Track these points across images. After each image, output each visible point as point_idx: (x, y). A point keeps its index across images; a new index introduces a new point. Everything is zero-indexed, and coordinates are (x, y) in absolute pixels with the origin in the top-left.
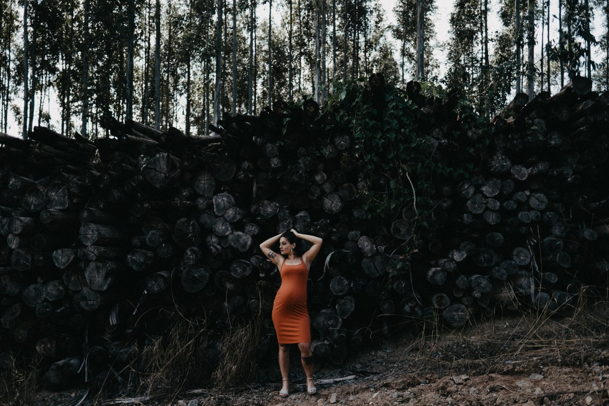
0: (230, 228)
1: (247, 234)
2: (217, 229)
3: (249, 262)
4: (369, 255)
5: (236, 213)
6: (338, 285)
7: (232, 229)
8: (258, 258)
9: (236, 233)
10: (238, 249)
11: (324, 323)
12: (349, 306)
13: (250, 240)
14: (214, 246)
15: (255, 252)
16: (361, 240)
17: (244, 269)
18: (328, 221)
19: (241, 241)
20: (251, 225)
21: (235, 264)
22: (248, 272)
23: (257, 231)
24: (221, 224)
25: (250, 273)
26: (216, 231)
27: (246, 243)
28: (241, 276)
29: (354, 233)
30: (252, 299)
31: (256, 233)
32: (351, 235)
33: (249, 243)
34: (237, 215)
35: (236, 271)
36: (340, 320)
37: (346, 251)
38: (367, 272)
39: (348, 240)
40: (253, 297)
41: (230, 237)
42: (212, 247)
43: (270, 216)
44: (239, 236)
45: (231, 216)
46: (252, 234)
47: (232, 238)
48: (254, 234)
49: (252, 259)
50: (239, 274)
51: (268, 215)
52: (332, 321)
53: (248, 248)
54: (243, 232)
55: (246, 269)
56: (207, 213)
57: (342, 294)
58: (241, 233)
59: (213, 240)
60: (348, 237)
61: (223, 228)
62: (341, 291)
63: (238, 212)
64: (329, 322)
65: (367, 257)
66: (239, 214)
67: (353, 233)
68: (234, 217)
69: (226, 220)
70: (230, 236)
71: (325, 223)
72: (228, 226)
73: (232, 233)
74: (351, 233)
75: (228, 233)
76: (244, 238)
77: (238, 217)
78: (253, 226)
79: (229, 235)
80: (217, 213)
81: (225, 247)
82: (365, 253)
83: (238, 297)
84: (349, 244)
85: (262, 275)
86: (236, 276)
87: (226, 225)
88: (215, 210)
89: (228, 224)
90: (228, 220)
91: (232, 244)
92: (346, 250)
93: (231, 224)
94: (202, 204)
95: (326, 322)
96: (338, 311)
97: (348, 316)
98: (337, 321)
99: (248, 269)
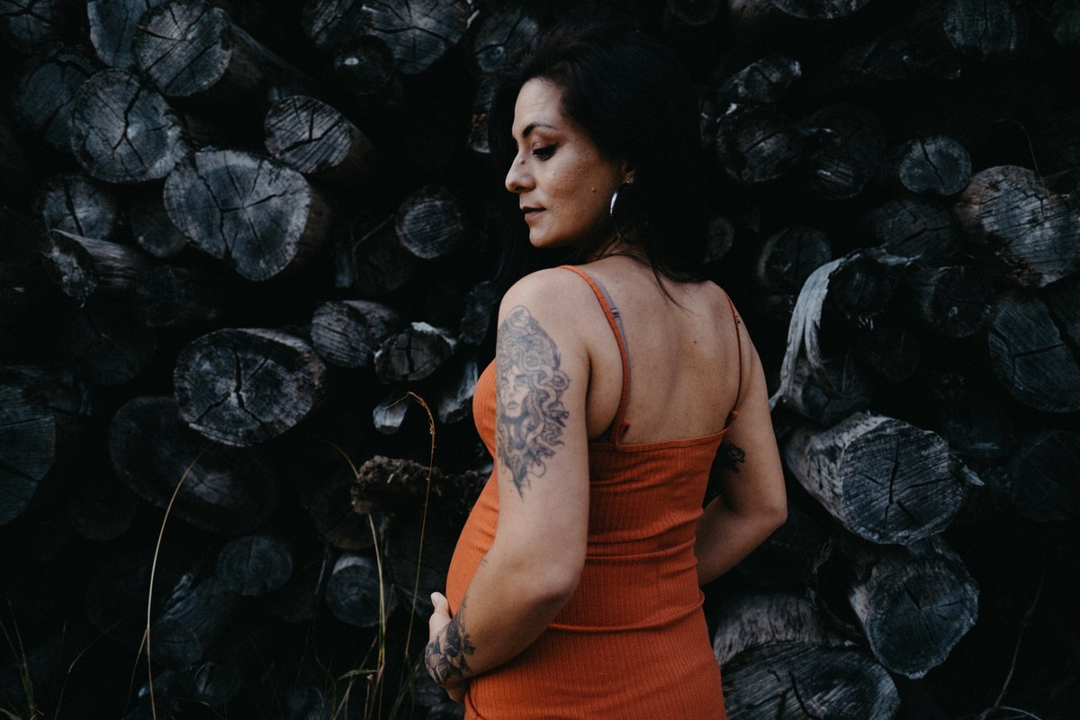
0: (172, 134)
1: (280, 164)
2: (95, 143)
3: (306, 338)
4: (1049, 279)
5: (206, 38)
6: (894, 474)
7: (184, 138)
8: (355, 314)
9: (211, 160)
10: (227, 262)
11: (782, 707)
12: (943, 605)
13: (304, 200)
14: (69, 247)
15: (345, 280)
16: (994, 186)
17: (267, 387)
18: (796, 68)
19: (249, 214)
20: (304, 107)
21: (209, 357)
22: (292, 407)
23: (343, 143)
24: (118, 107)
25: (305, 408)
26: (87, 156)
27: (278, 222)
28: (249, 434)
29: (939, 152)
30: (338, 554)
31: (336, 158)
32: (918, 163)
33: (298, 221)
34: (218, 48)
35: (213, 406)
36: (888, 687)
37: (893, 260)
38: (1020, 383)
39: (897, 192)
40: (345, 545)
41: (178, 188)
42: (56, 253)
43: (427, 61)
44: (231, 179)
45: (180, 56)
46: (311, 167)
47: (189, 192)
48: (324, 166)
49: (322, 320)
50: (238, 422)
51: (414, 50)
52: (834, 695)
53: (291, 250)
54: (259, 151)
55: (277, 384)
56: (54, 59)
57: (916, 535)
58: (241, 161)
59: (80, 213)
60: (903, 171)
61: (131, 132)
62: (910, 518)
63: (218, 28)
64: (812, 702)
65: (1032, 292)
66: (228, 40)
67: (931, 148)
68: (198, 62)
69: (147, 82)
70: (175, 178)
71: (775, 77)
72: (163, 120)
73: (191, 161)
74: (917, 151)
75: (161, 165)
76: (264, 188)
77: (222, 58)
78: (314, 111)
79: (169, 174)
80: (106, 56)
81: (160, 252)
82: (1022, 265)
83: (264, 543)
84: (907, 217)
85: (388, 419)
86: (214, 436)
87: (149, 114)
88: (94, 37)
89: (163, 107)
90: (164, 81)
91: (194, 232)
92: (891, 252)
93: (180, 108)
94: (28, 10)
95: (793, 704)
96: (874, 638)
97: (934, 663)
98: (865, 696)
99: (291, 389)
